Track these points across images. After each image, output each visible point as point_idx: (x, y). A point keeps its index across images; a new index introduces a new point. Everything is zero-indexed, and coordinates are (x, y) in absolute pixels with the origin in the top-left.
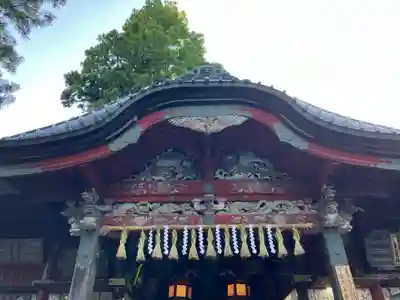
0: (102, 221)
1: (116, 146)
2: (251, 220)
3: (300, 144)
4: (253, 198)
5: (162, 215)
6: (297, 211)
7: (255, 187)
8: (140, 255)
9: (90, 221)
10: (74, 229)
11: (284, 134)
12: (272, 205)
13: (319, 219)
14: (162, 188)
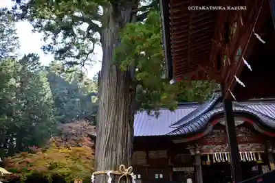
0: (201, 151)
1: (206, 132)
2: (245, 150)
3: (261, 130)
4: (245, 142)
5: (217, 149)
6: (259, 147)
7: (246, 139)
8: (214, 161)
9: (198, 152)
10: (193, 153)
11: (256, 127)
12: (251, 145)
13: (266, 150)
14: (216, 140)
